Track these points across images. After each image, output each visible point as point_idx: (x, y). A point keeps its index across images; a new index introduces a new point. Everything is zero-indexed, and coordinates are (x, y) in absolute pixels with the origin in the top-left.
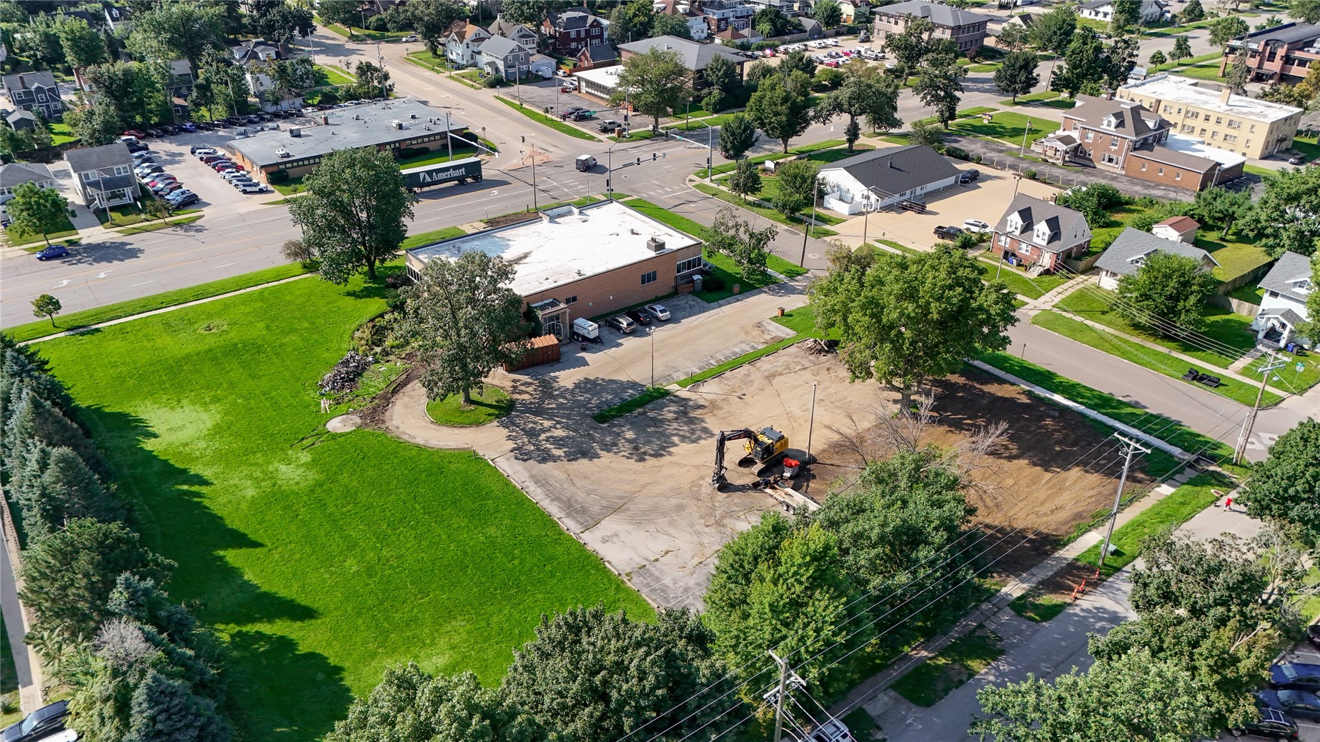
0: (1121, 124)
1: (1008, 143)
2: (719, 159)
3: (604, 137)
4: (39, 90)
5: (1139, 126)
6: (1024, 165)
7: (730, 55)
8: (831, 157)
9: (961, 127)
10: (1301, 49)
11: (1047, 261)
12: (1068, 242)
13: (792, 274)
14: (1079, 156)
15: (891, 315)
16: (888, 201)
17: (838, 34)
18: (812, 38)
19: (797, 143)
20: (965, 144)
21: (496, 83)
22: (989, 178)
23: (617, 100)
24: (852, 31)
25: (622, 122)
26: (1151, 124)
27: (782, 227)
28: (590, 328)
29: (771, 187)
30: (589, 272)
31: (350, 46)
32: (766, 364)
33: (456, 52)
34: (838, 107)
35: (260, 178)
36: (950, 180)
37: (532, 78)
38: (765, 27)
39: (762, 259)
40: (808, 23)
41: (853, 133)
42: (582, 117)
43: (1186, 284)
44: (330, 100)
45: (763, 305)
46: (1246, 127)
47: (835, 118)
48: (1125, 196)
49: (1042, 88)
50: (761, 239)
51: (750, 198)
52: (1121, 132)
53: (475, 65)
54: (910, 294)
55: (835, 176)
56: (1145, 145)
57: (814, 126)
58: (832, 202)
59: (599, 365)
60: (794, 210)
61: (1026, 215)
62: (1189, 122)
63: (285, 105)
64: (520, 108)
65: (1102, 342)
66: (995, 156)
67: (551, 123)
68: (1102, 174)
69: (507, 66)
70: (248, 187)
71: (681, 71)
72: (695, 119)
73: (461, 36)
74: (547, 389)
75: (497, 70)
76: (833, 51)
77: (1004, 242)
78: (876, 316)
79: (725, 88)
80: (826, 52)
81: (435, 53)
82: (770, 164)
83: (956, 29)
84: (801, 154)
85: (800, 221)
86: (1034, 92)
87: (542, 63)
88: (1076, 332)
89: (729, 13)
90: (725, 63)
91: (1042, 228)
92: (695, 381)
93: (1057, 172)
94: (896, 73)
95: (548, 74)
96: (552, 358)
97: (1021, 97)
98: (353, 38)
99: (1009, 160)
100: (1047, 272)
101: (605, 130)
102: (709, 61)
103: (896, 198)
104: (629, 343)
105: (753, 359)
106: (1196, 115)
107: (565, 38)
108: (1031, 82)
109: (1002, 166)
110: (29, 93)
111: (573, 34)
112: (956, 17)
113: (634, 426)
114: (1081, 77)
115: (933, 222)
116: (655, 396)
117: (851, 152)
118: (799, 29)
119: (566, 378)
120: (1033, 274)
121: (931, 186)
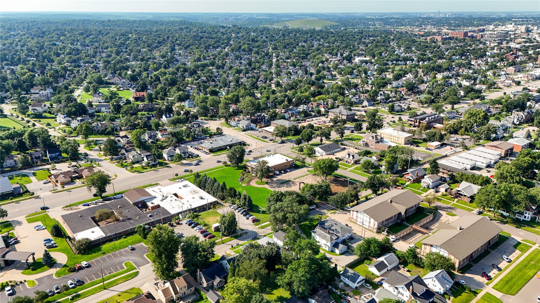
0: (373, 138)
1: (354, 142)
2: (296, 146)
3: (271, 142)
4: (153, 135)
5: (377, 139)
6: (356, 146)
7: (295, 123)
8: (317, 145)
9: (345, 138)
10: (422, 120)
11: (353, 162)
12: (355, 159)
13: (309, 165)
14: (367, 145)
15: (322, 166)
16: (327, 153)
17: (320, 116)
18: (314, 117)
19: (310, 142)
20: (345, 142)
21: (244, 131)
22: (347, 149)
23: (273, 134)
24: (324, 115)
25: (274, 139)
26: (379, 138)
27: (308, 158)
28: (278, 172)
29: (305, 151)
30: (276, 164)
31: (205, 122)
32: (306, 177)
33: (233, 123)
34: (318, 135)
35: (208, 151)
36: (340, 149)
37: (252, 129)
38: (303, 115)
39: (304, 163)
40: (313, 114)
41: (321, 140)
42: (266, 138)
43: (369, 164)
44: (211, 136)
45: (305, 169)
46: (401, 138)
47: (318, 137)
48: (371, 152)
49: (364, 129)
50: (304, 159)
51: (301, 153)
52: (373, 140)
53: (237, 126)
54: (324, 163)
55: (317, 149)
56: (378, 142)
57: (313, 139)
58: (317, 153)
59: (279, 177)
60: (310, 154)
61: (349, 155)
62: (391, 137)
63: (203, 136)
64: (251, 136)
65: (359, 174)
66: (350, 145)
67: (259, 139)
68: (371, 148)
69: (246, 127)
70: (207, 153)
71: (286, 128)
72: (289, 138)
73: (234, 120)
74: (272, 180)
75: (244, 128)
76: (319, 120)
77: (346, 160)
78: (320, 166)
79: (295, 131)
80: (317, 121)
81: (227, 123)
82: (305, 147)
83: (347, 116)
84: (311, 145)
85: (311, 157)
86: (362, 131)
87: (253, 125)
88: (355, 172)
89: (294, 112)
90: (295, 126)
91: (351, 157)
92: (295, 179)
93: (362, 147)
94: (332, 126)
95: (255, 128)
96: (272, 177)
97: (359, 132)
98: (205, 119)
99: (353, 145)
100: (353, 164)
101: (271, 140)
102: (291, 126)
103: (329, 153)
104: (283, 175)
105: (304, 176)
106: (392, 136)
107: (257, 119)
108: (361, 129)
109: (351, 146)
110: (151, 136)
111: (259, 118)
112: (347, 113)
113: (286, 184)
114: (372, 127)
115: (335, 156)
116: (289, 181)
117: (321, 144)
118: (311, 115)
119: (275, 179)
120: (350, 164)
121: (336, 150)
